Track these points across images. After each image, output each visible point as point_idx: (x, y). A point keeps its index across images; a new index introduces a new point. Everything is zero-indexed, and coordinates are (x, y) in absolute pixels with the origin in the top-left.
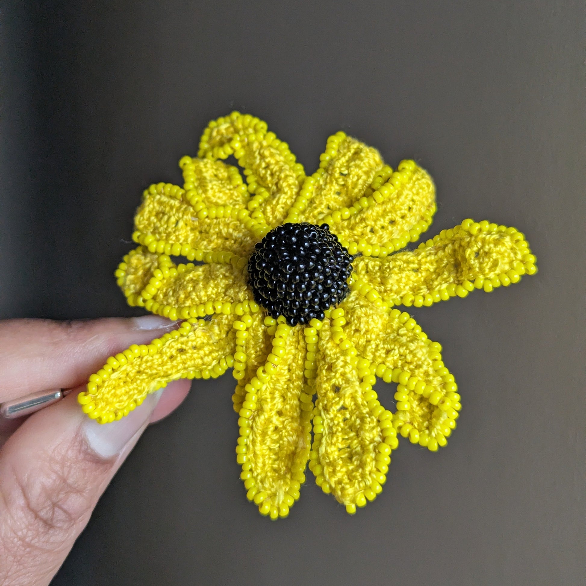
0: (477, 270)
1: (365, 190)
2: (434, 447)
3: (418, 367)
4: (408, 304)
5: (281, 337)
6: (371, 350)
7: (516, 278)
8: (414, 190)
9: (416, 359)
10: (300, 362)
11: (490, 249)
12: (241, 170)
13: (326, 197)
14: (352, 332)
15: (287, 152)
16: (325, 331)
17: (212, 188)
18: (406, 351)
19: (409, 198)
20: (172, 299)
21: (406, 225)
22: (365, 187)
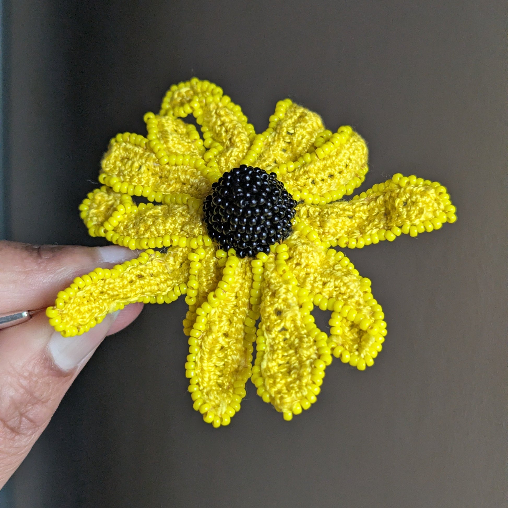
0: (405, 217)
1: (308, 148)
2: (362, 367)
3: (351, 297)
4: (343, 246)
5: (231, 266)
6: (310, 282)
7: (439, 225)
8: (351, 150)
9: (349, 290)
10: (247, 291)
11: (416, 199)
12: (198, 128)
13: (274, 152)
14: (294, 266)
15: (240, 114)
16: (270, 263)
17: (172, 140)
18: (340, 283)
19: (346, 157)
20: (132, 231)
21: (343, 180)
22: (308, 145)
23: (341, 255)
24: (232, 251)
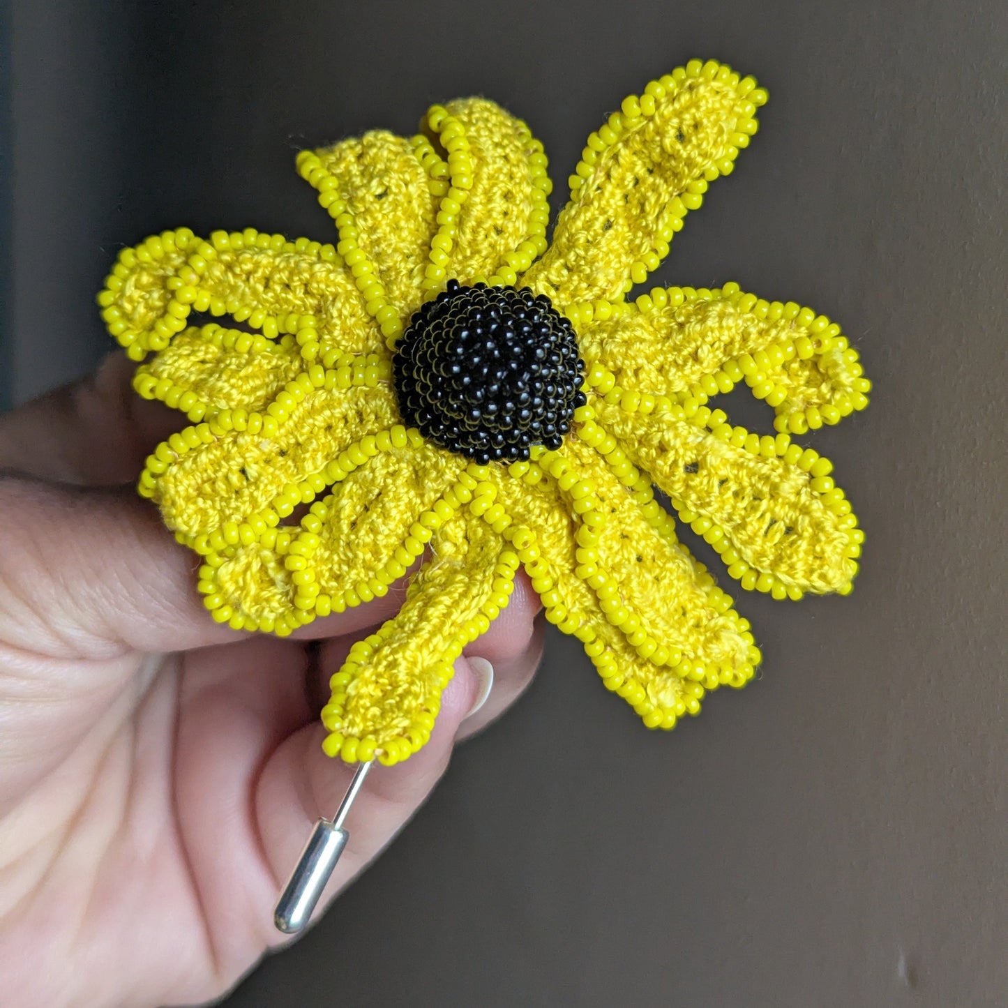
0: (699, 160)
1: (427, 190)
4: (642, 278)
5: (563, 473)
6: (677, 377)
7: (752, 126)
8: (484, 133)
10: (608, 476)
11: (694, 118)
12: (227, 321)
13: (393, 246)
14: (634, 379)
15: (265, 240)
16: (604, 410)
17: (233, 386)
18: (714, 335)
19: (491, 147)
20: (354, 571)
21: (525, 183)
22: (423, 185)
23: (659, 294)
24: (537, 450)
